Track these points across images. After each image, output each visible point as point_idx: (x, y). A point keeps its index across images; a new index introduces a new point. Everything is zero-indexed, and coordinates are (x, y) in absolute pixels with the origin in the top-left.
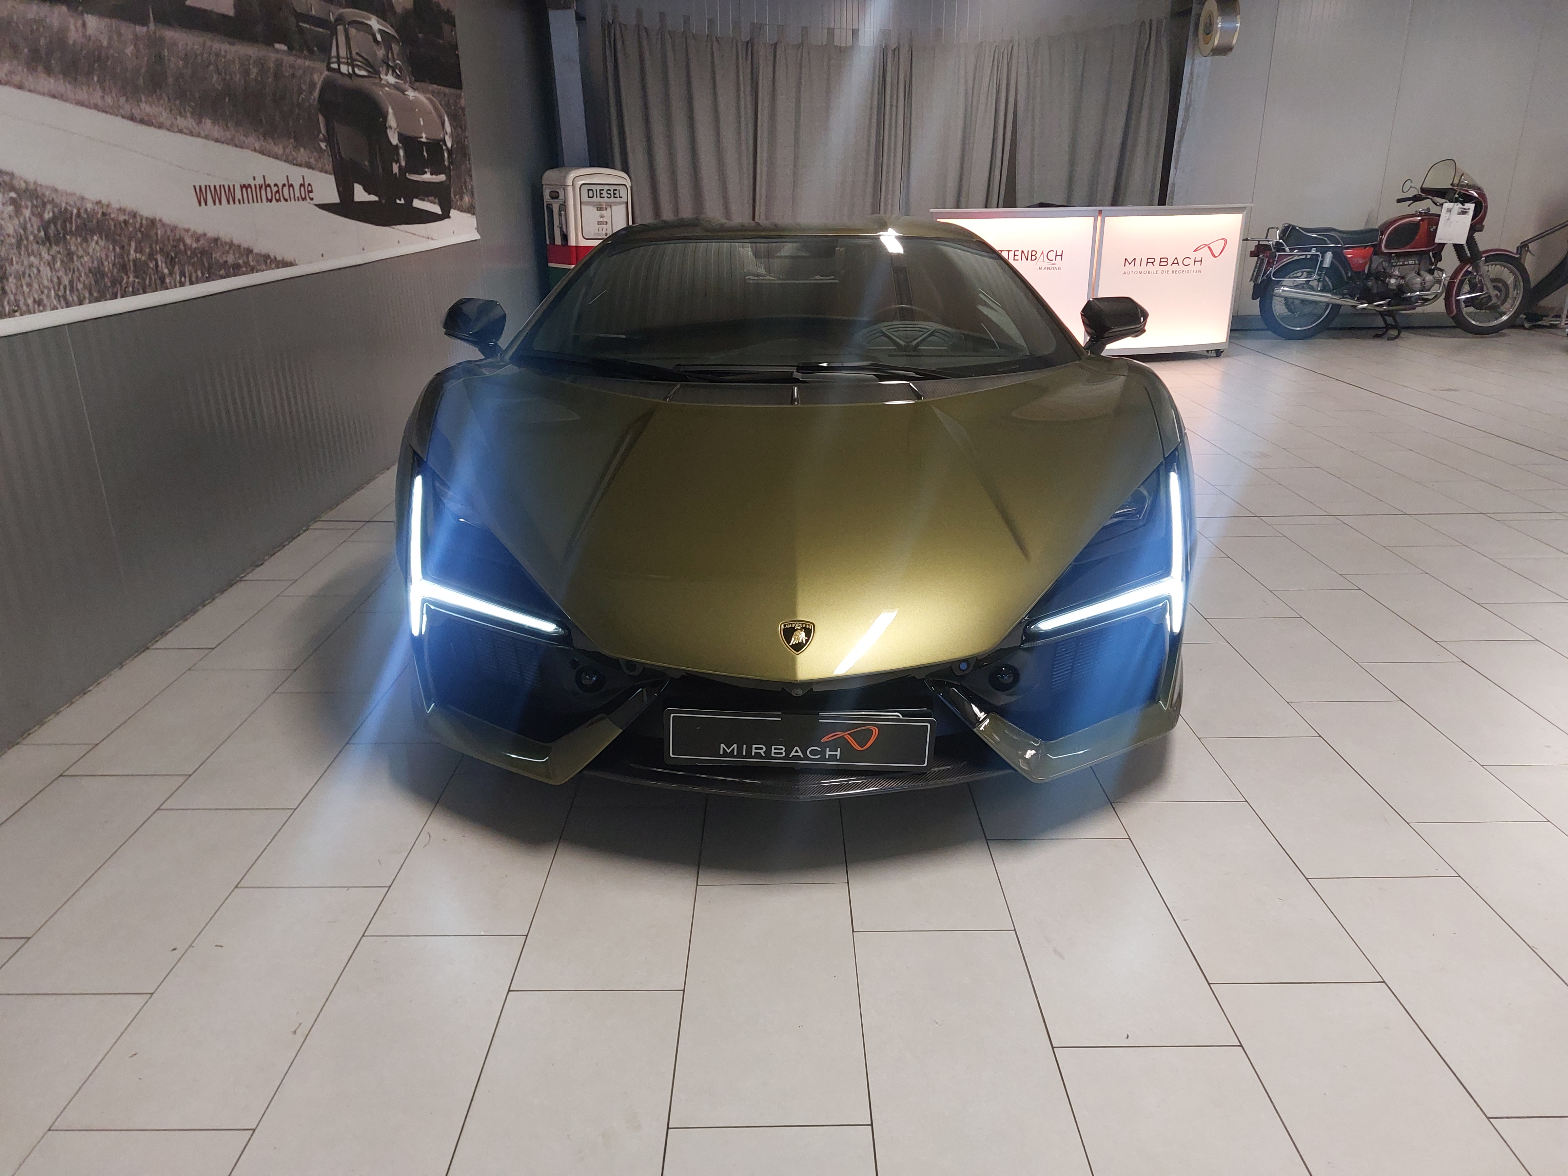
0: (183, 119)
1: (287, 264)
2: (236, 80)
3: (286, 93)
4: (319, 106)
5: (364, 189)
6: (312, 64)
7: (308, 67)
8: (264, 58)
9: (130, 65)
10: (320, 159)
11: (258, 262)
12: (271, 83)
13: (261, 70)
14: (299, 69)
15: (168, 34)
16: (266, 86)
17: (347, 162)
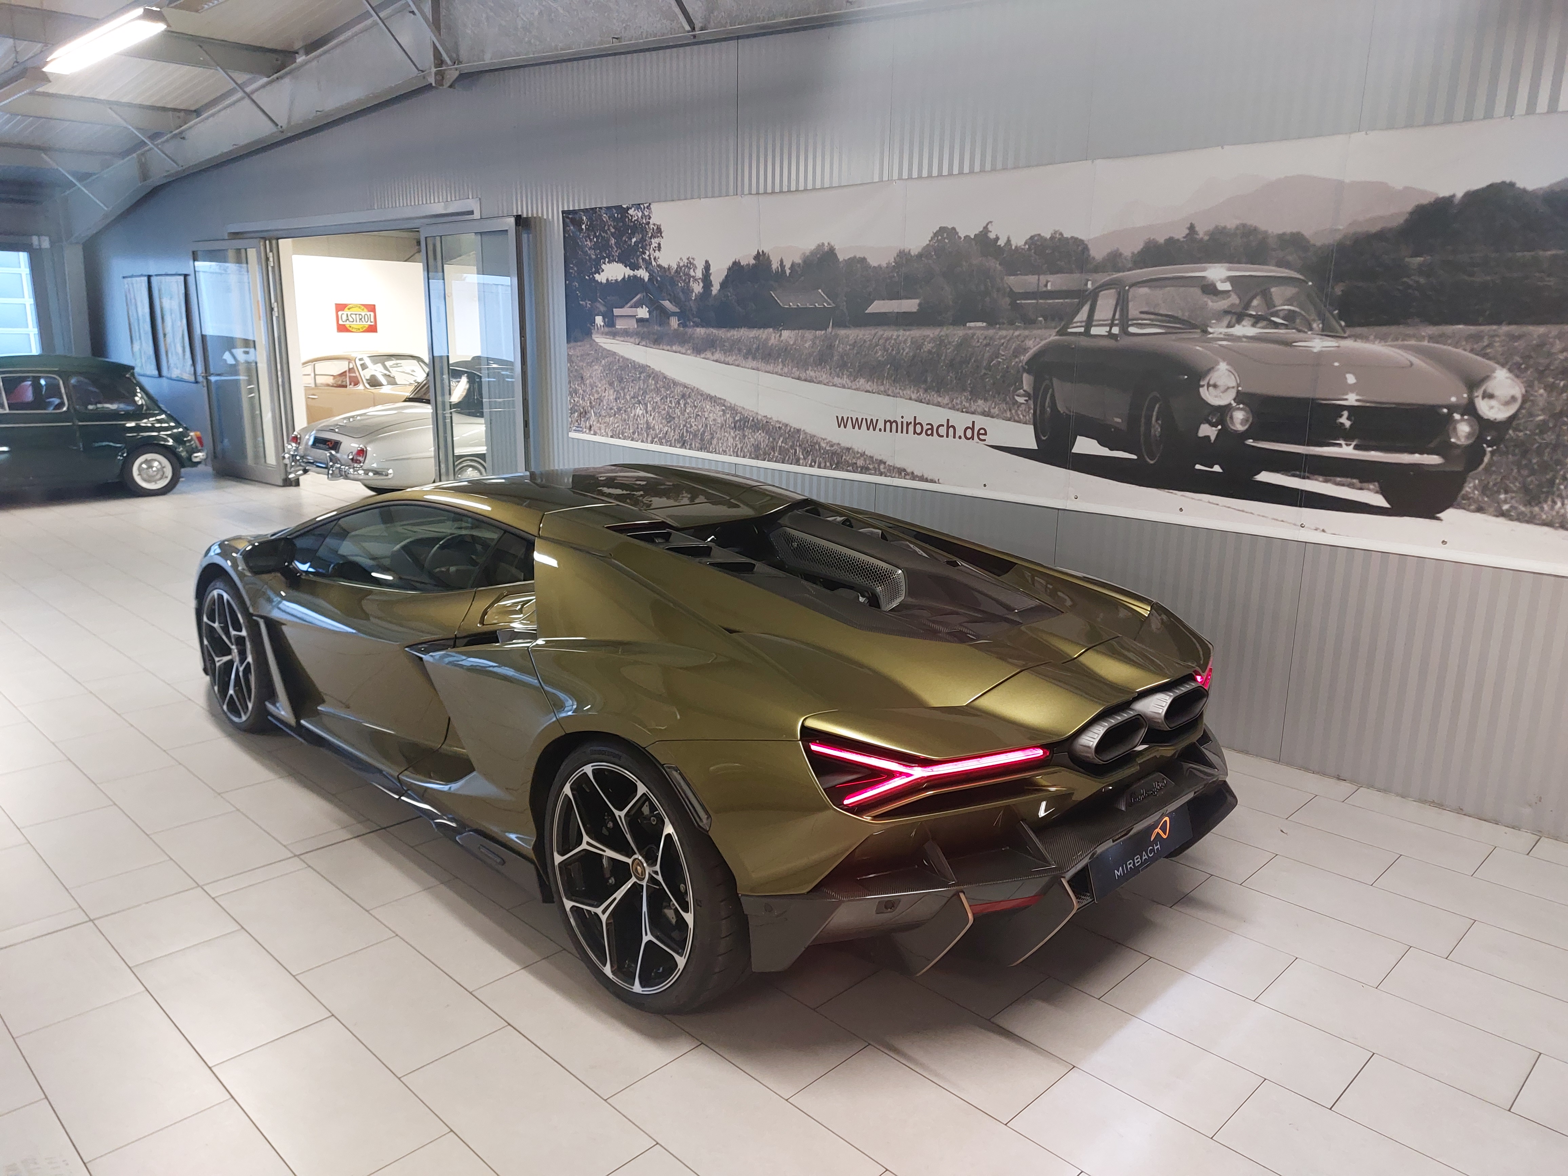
0: (839, 379)
1: (926, 480)
2: (904, 353)
3: (970, 359)
4: (1027, 367)
5: (1101, 443)
6: (1026, 333)
7: (1019, 335)
8: (947, 335)
9: (806, 352)
10: (1010, 410)
11: (889, 470)
12: (951, 352)
13: (939, 344)
14: (999, 339)
15: (842, 332)
16: (942, 355)
17: (1068, 416)
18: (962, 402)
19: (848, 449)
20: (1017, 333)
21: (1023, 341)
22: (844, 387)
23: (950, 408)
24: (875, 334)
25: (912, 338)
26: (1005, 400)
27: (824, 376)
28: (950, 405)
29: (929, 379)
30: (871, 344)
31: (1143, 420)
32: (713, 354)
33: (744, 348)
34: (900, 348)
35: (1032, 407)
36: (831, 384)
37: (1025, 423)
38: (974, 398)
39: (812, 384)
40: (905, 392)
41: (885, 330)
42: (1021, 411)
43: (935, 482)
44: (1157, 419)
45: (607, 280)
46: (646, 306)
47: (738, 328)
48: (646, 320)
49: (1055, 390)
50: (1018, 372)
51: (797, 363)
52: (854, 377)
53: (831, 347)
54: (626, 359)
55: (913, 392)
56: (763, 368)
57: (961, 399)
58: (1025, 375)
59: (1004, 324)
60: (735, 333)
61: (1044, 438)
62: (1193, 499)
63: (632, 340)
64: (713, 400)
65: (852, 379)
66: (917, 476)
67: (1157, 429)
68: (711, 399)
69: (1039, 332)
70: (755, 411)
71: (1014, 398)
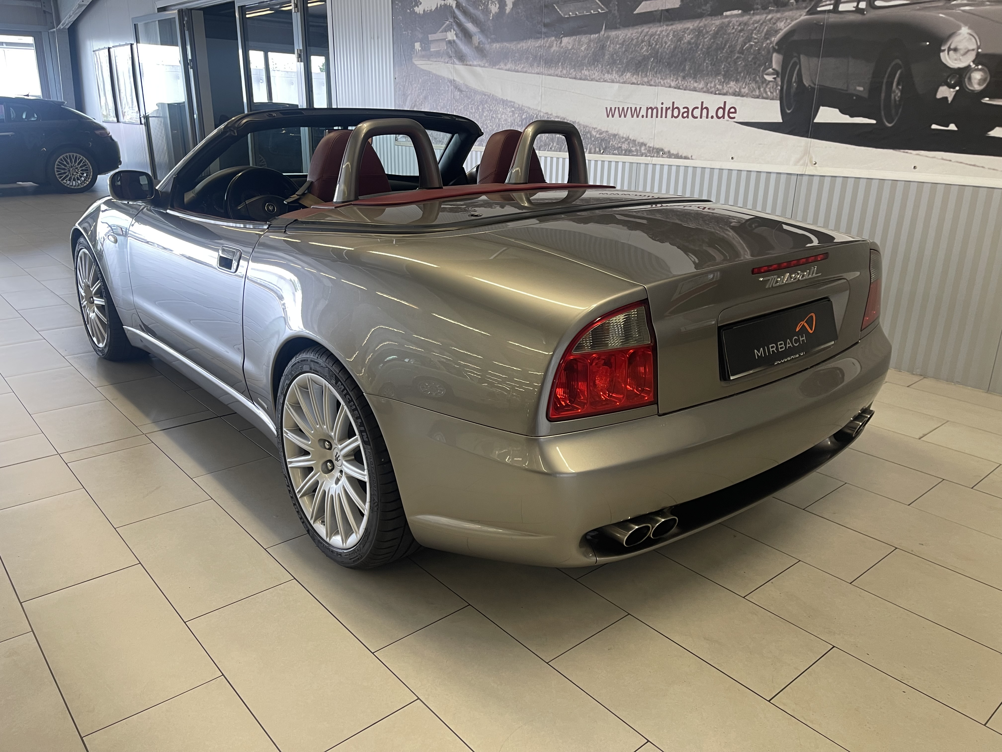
0: (609, 75)
1: (681, 157)
2: (666, 46)
3: (725, 45)
4: (777, 47)
5: (843, 112)
6: (779, 15)
7: (771, 19)
8: (705, 26)
9: (582, 54)
10: (759, 89)
11: (649, 151)
12: (707, 41)
13: (697, 35)
14: (753, 24)
15: (613, 33)
16: (700, 44)
17: (813, 89)
18: (715, 85)
19: (615, 135)
20: (770, 16)
21: (774, 24)
22: (613, 82)
23: (704, 92)
24: (642, 32)
25: (674, 32)
26: (754, 80)
27: (597, 74)
28: (705, 89)
29: (687, 68)
30: (637, 42)
31: (884, 87)
32: (505, 65)
33: (530, 56)
34: (663, 42)
35: (780, 83)
36: (602, 80)
37: (772, 99)
38: (727, 81)
39: (586, 82)
40: (665, 81)
41: (650, 28)
42: (770, 88)
43: (689, 159)
44: (898, 84)
45: (424, 10)
46: (454, 30)
47: (526, 39)
48: (454, 41)
49: (802, 66)
50: (769, 52)
51: (575, 65)
52: (622, 72)
53: (603, 47)
54: (437, 77)
55: (673, 80)
56: (546, 72)
57: (715, 83)
58: (775, 55)
59: (758, 9)
60: (524, 45)
61: (789, 112)
62: (927, 156)
63: (442, 60)
64: (504, 102)
65: (620, 73)
66: (673, 154)
67: (897, 94)
68: (503, 102)
69: (791, 12)
70: (539, 109)
71: (763, 77)
